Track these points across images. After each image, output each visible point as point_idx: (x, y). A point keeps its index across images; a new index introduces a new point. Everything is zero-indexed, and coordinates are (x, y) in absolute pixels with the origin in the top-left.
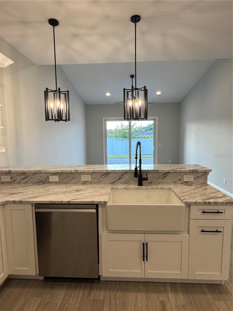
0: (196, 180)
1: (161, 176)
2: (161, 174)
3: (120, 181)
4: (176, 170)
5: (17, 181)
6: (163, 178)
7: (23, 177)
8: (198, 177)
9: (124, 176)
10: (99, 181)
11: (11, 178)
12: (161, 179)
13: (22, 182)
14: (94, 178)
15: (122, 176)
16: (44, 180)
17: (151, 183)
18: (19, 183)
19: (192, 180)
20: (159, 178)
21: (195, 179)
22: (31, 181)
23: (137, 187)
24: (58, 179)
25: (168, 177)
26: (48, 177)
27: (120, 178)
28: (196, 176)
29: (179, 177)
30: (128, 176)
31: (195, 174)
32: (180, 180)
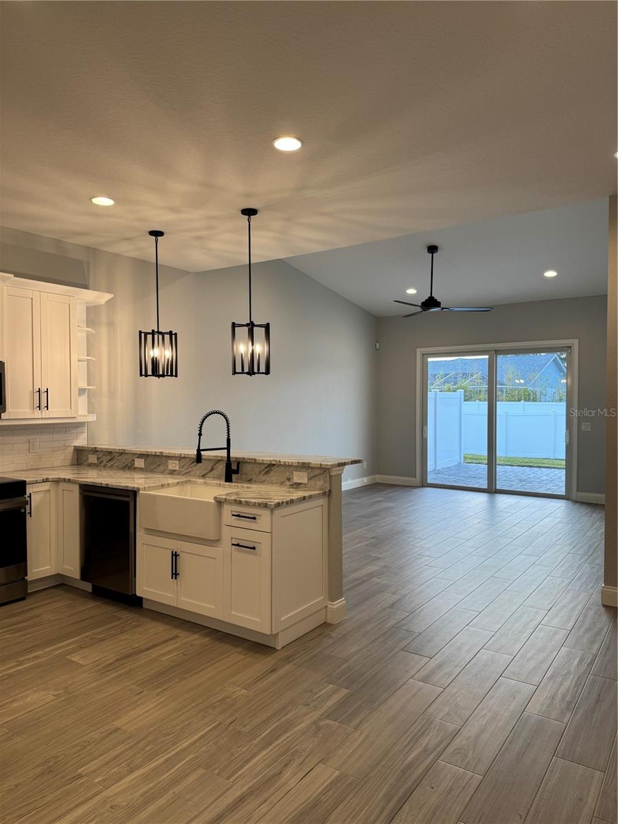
0: (312, 482)
1: (264, 470)
2: (263, 467)
3: (212, 473)
4: (280, 461)
5: (103, 464)
6: (266, 473)
7: (109, 458)
8: (315, 476)
9: (217, 465)
10: (187, 471)
11: (98, 459)
12: (264, 475)
13: (109, 465)
14: (183, 466)
15: (214, 465)
16: (129, 465)
17: (251, 480)
18: (105, 466)
19: (305, 480)
20: (260, 472)
21: (309, 479)
22: (116, 464)
23: (223, 482)
24: (143, 464)
25: (272, 473)
26: (134, 460)
27: (212, 469)
28: (312, 475)
29: (287, 474)
30: (221, 467)
31: (309, 471)
32: (289, 479)
